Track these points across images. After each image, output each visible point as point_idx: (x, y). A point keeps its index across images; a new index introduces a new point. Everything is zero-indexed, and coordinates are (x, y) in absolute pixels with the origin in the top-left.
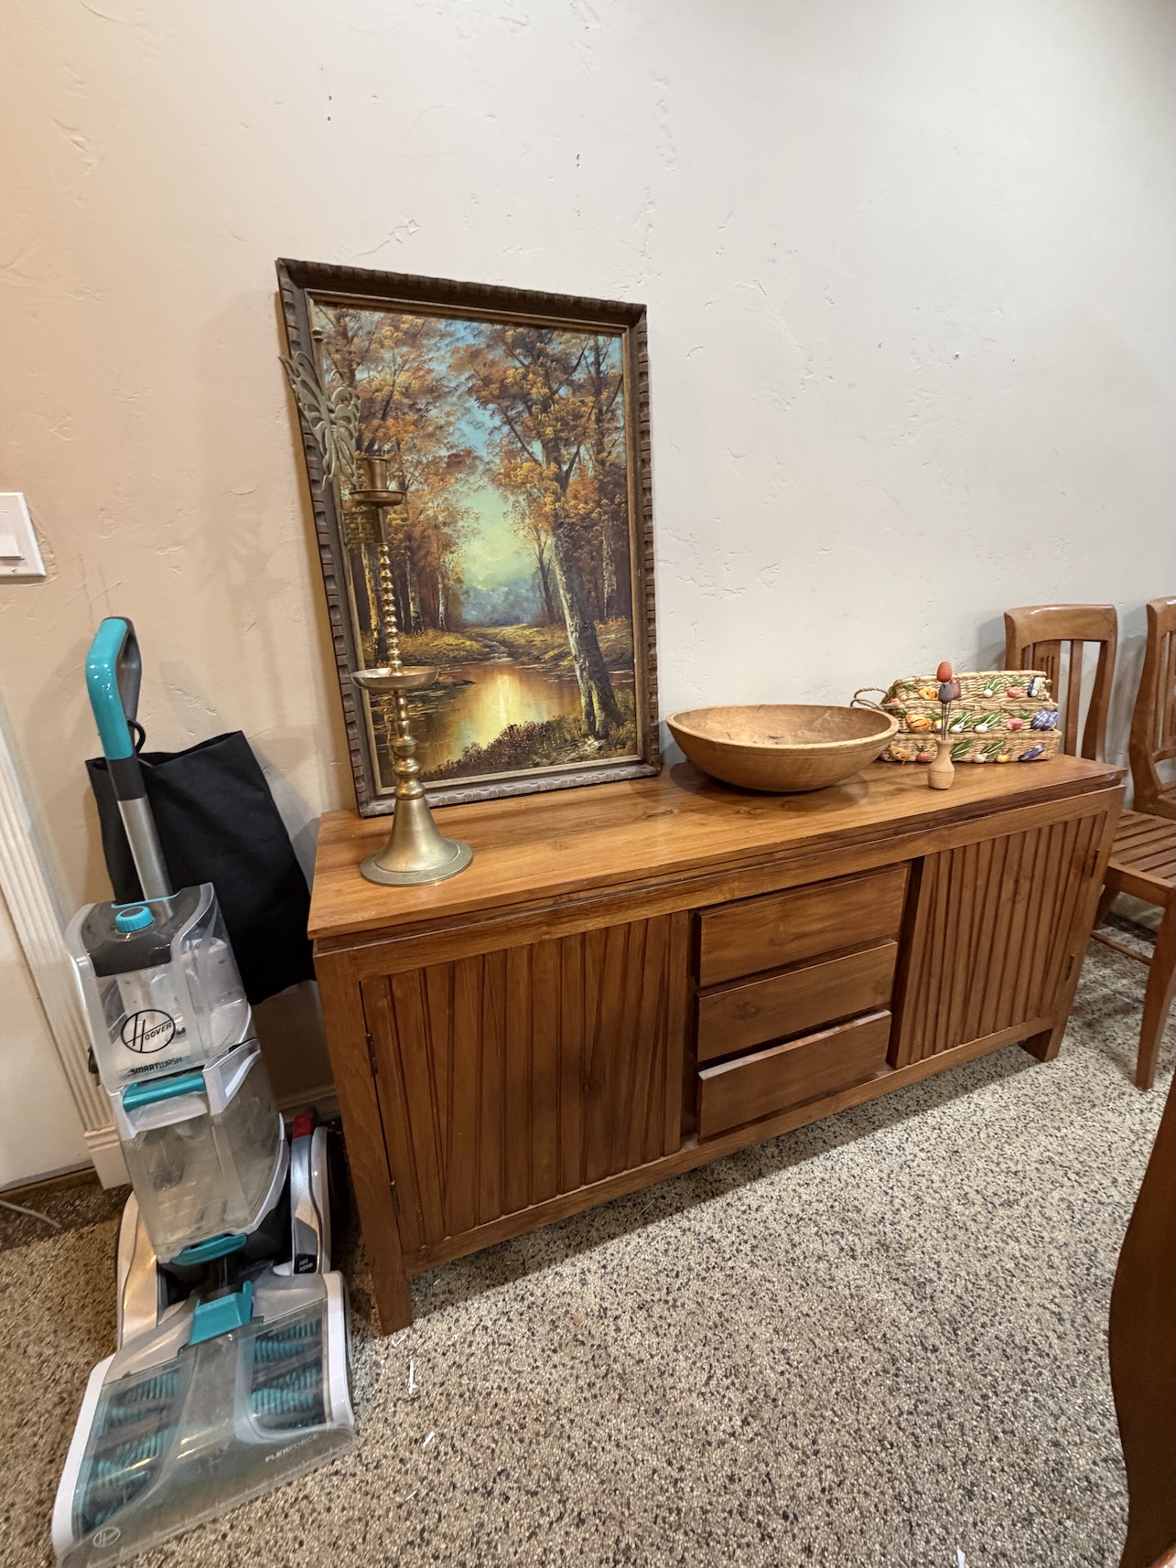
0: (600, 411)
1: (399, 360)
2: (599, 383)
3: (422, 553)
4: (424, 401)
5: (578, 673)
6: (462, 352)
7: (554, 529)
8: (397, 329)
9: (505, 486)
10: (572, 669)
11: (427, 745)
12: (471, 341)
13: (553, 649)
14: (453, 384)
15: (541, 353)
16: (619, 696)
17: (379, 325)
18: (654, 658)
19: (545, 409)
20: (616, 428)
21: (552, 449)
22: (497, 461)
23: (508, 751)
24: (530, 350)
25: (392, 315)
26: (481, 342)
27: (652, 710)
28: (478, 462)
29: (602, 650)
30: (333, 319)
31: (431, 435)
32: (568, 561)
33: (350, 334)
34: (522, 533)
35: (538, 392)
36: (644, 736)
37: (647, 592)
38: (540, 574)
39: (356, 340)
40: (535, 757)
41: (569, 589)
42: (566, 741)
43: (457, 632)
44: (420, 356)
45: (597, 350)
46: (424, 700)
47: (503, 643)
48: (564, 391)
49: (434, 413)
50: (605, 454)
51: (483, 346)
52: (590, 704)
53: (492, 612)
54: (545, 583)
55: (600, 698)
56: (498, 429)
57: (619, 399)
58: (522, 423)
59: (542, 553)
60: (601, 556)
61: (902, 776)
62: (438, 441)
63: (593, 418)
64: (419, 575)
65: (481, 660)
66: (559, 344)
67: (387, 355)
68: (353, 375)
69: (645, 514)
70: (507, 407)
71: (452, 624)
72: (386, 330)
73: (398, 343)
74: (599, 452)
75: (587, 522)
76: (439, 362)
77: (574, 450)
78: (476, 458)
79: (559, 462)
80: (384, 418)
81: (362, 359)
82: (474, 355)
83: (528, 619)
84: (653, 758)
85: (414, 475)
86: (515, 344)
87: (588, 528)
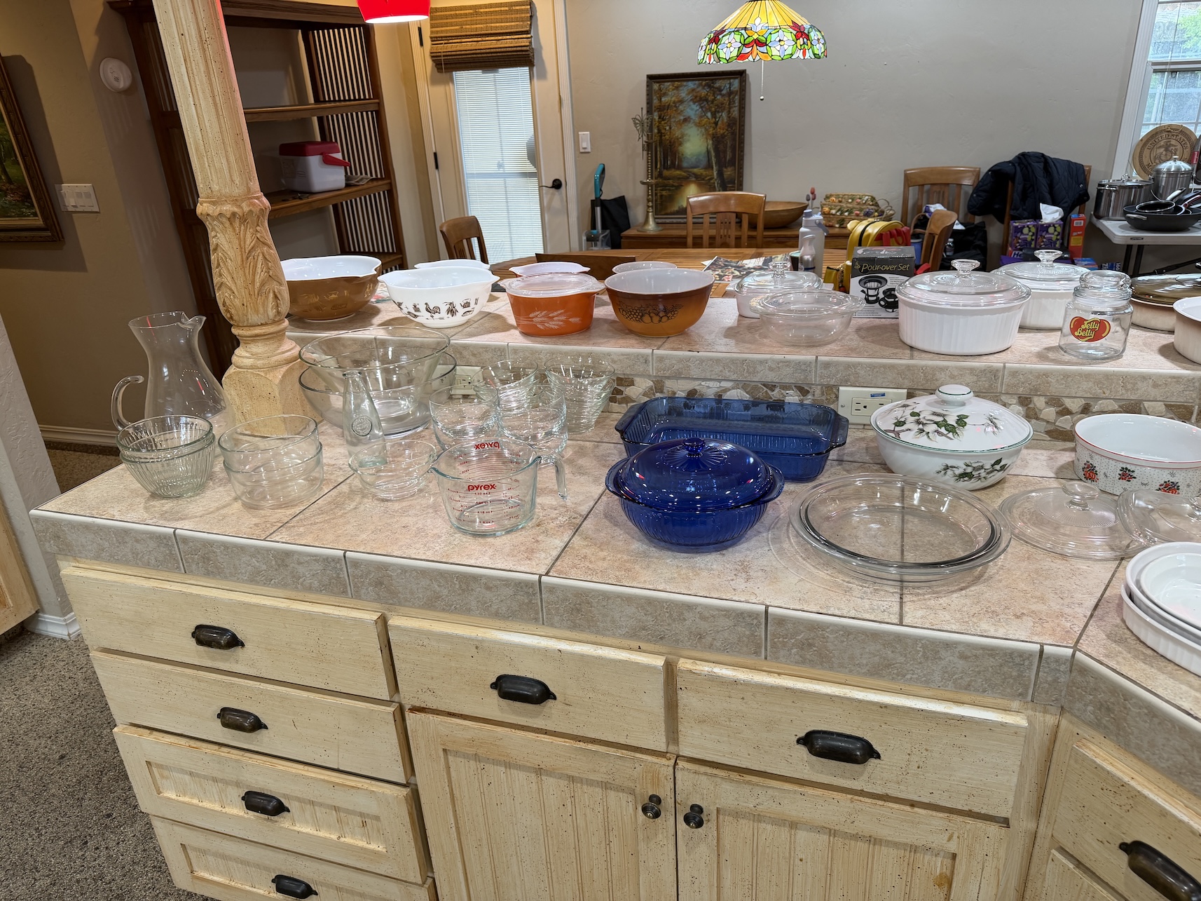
0: (730, 102)
1: (673, 94)
2: (730, 93)
3: (673, 146)
4: (678, 104)
5: (717, 185)
6: (690, 90)
7: (712, 139)
8: (673, 86)
9: (699, 126)
10: (715, 183)
12: (693, 87)
13: (709, 176)
14: (687, 99)
15: (713, 87)
17: (669, 86)
19: (712, 102)
20: (735, 107)
21: (714, 115)
22: (697, 119)
24: (709, 86)
25: (673, 83)
26: (695, 87)
29: (725, 176)
30: (659, 87)
31: (679, 113)
32: (716, 149)
33: (661, 90)
34: (702, 140)
35: (711, 98)
37: (741, 159)
38: (707, 152)
39: (663, 91)
41: (716, 157)
43: (680, 170)
44: (679, 92)
46: (669, 190)
47: (694, 174)
48: (719, 97)
49: (680, 107)
53: (691, 164)
54: (708, 155)
56: (698, 110)
57: (736, 98)
58: (705, 108)
59: (708, 146)
60: (727, 147)
62: (681, 115)
63: (727, 104)
64: (672, 153)
65: (686, 179)
66: (719, 84)
67: (670, 93)
68: (661, 99)
70: (701, 104)
71: (680, 168)
73: (673, 90)
74: (729, 114)
75: (723, 136)
76: (683, 93)
77: (721, 114)
78: (691, 119)
79: (715, 118)
80: (667, 110)
81: (663, 95)
82: (693, 90)
83: (702, 166)
85: (673, 125)
86: (705, 85)
87: (723, 138)
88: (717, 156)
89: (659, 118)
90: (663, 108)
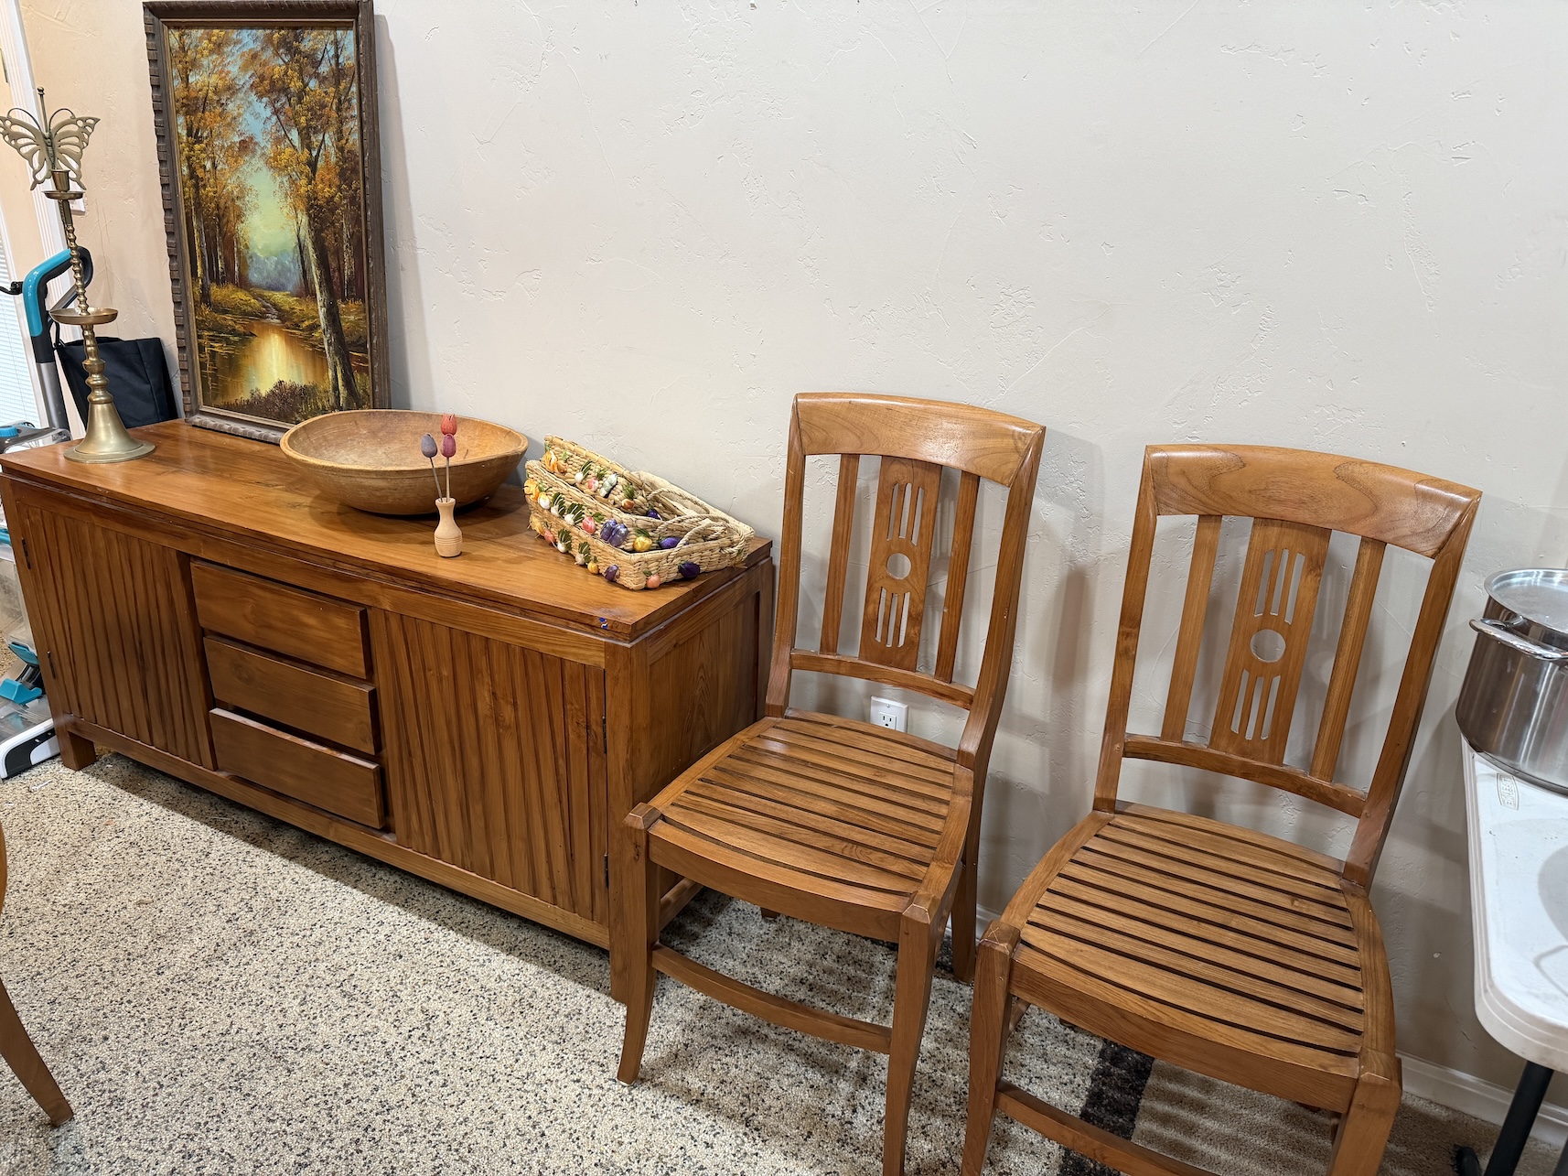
0: (339, 100)
1: (211, 66)
3: (225, 220)
4: (225, 97)
5: (326, 348)
6: (247, 55)
7: (308, 210)
8: (210, 40)
9: (275, 168)
10: (322, 342)
12: (252, 45)
14: (241, 83)
15: (298, 51)
16: (358, 377)
17: (201, 39)
19: (300, 102)
20: (352, 117)
21: (306, 138)
22: (269, 146)
23: (279, 403)
24: (293, 51)
25: (207, 31)
26: (257, 46)
28: (257, 148)
29: (344, 329)
30: (178, 38)
31: (229, 124)
32: (317, 241)
33: (186, 48)
34: (286, 210)
35: (295, 85)
38: (298, 249)
39: (189, 53)
40: (297, 416)
41: (319, 267)
42: (319, 408)
43: (245, 290)
44: (223, 61)
45: (336, 43)
46: (228, 342)
47: (274, 305)
48: (313, 84)
49: (231, 106)
50: (344, 141)
51: (259, 49)
52: (336, 379)
53: (267, 278)
54: (302, 257)
55: (344, 375)
56: (269, 118)
57: (354, 88)
58: (285, 113)
59: (299, 230)
60: (341, 238)
62: (234, 130)
63: (334, 107)
64: (223, 238)
65: (261, 317)
66: (311, 40)
67: (205, 62)
68: (188, 80)
70: (275, 100)
71: (243, 284)
72: (204, 43)
73: (211, 52)
74: (339, 140)
75: (331, 205)
76: (234, 66)
77: (320, 137)
78: (256, 143)
79: (310, 148)
80: (203, 112)
81: (192, 66)
82: (254, 56)
83: (290, 287)
85: (220, 156)
86: (280, 44)
87: (332, 211)
88: (323, 263)
89: (189, 134)
90: (194, 105)
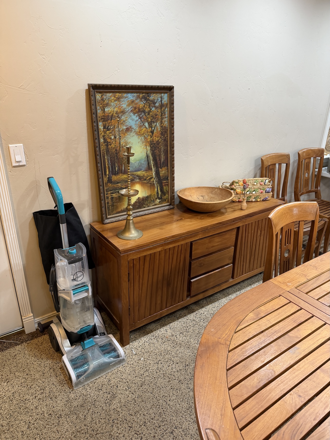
0: (162, 113)
1: (115, 105)
2: (162, 106)
3: (119, 154)
4: (121, 115)
5: (155, 183)
6: (130, 101)
7: (150, 145)
8: (115, 97)
9: (139, 135)
10: (153, 181)
11: (119, 204)
12: (132, 98)
13: (149, 177)
14: (127, 110)
15: (149, 100)
16: (165, 188)
17: (111, 96)
18: (174, 177)
19: (149, 114)
20: (165, 117)
21: (150, 124)
22: (137, 129)
23: (138, 204)
24: (146, 99)
25: (114, 94)
26: (134, 99)
27: (173, 191)
28: (133, 129)
29: (161, 175)
30: (100, 96)
31: (122, 123)
32: (154, 154)
33: (104, 100)
34: (142, 147)
35: (147, 110)
36: (171, 198)
37: (173, 160)
38: (147, 157)
39: (105, 101)
40: (144, 205)
41: (153, 160)
42: (152, 200)
43: (127, 174)
44: (120, 103)
45: (161, 97)
47: (137, 176)
48: (153, 109)
49: (123, 117)
50: (163, 124)
51: (135, 99)
52: (158, 190)
53: (135, 168)
54: (148, 159)
55: (160, 188)
56: (138, 120)
57: (166, 110)
58: (143, 118)
59: (147, 152)
60: (161, 151)
61: (235, 206)
62: (124, 125)
63: (160, 115)
64: (118, 160)
65: (132, 181)
66: (153, 97)
67: (112, 104)
68: (104, 110)
69: (172, 140)
70: (140, 114)
71: (126, 172)
72: (113, 98)
73: (115, 101)
74: (161, 124)
75: (158, 143)
76: (124, 105)
77: (155, 124)
78: (132, 128)
79: (152, 127)
80: (111, 120)
81: (107, 106)
82: (133, 102)
83: (144, 169)
84: (173, 204)
85: (117, 134)
86: (142, 98)
88: (155, 160)
89: (104, 128)
90: (107, 118)
